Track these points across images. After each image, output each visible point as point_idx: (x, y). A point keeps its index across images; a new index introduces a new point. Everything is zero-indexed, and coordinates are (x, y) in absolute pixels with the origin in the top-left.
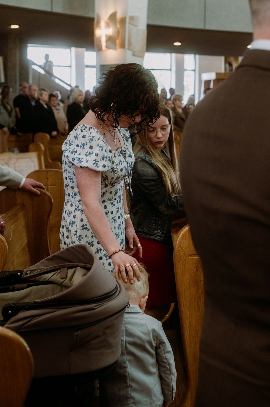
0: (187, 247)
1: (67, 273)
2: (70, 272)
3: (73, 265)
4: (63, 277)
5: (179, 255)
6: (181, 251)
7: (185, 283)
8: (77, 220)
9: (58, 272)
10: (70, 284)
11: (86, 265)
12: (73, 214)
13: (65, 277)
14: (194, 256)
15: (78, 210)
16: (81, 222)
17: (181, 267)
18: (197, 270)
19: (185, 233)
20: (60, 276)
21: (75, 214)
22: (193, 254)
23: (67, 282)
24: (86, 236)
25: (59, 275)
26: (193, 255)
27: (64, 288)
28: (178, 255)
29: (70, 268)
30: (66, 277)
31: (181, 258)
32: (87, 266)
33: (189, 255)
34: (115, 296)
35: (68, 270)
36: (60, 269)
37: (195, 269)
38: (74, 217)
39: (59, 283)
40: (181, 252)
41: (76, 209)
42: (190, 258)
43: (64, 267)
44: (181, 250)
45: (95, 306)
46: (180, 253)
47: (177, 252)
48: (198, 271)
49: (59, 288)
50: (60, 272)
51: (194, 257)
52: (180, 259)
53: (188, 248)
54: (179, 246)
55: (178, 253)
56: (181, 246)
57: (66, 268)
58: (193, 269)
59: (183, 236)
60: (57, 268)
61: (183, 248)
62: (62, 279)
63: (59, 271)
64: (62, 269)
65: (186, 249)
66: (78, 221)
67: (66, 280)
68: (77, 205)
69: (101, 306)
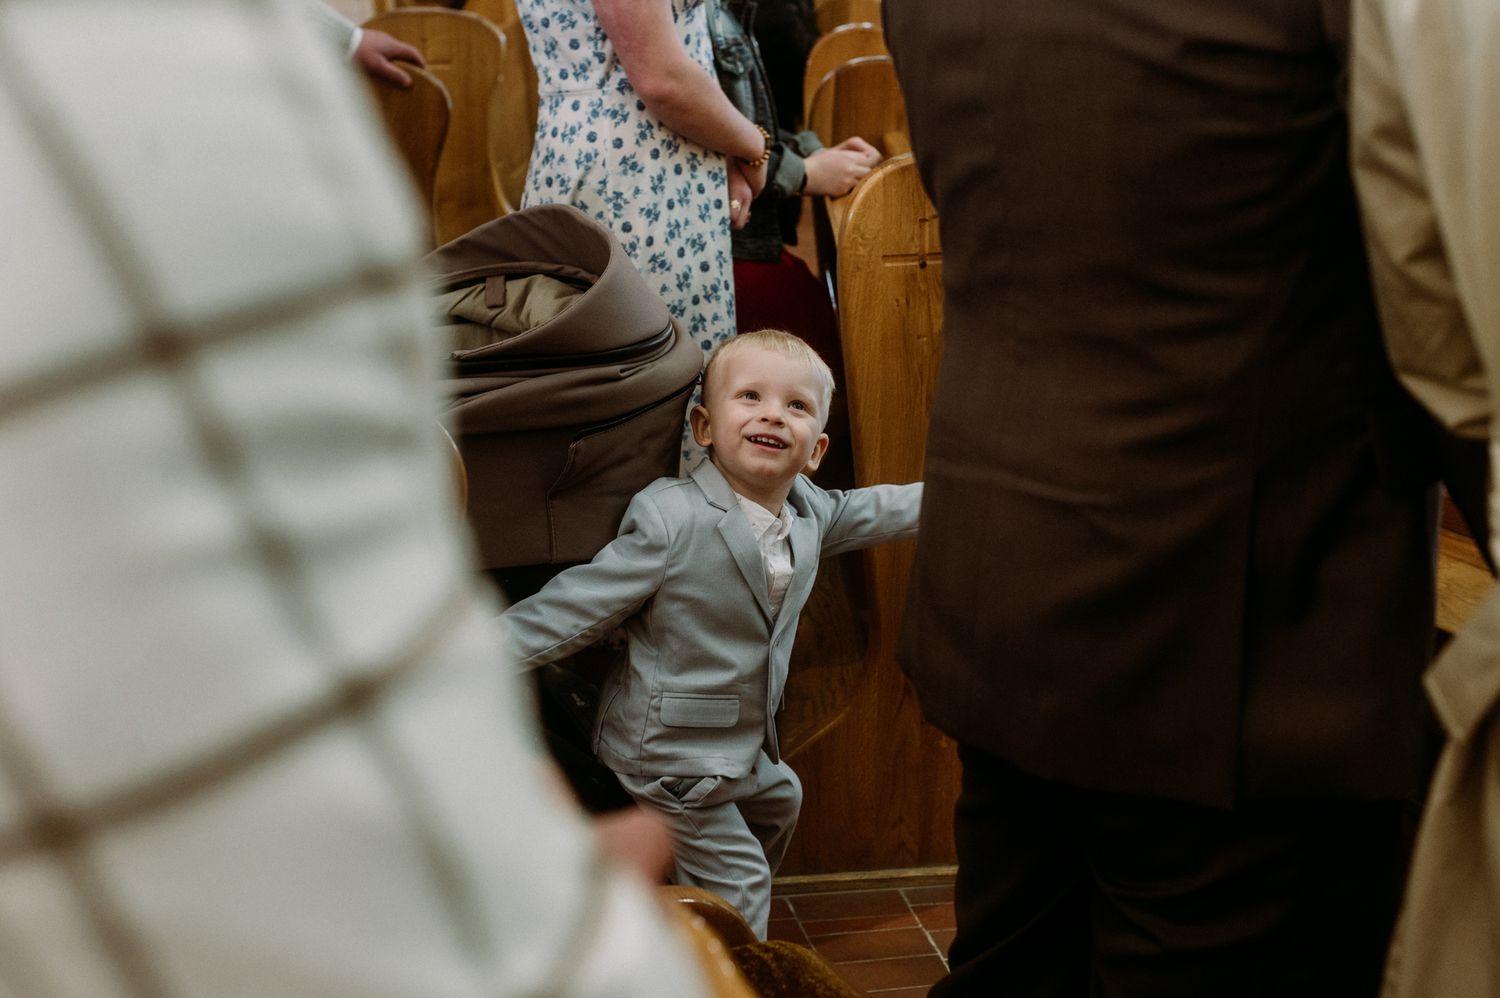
0: (879, 231)
1: (506, 291)
2: (514, 288)
3: (520, 268)
4: (492, 303)
5: (856, 255)
6: (861, 244)
7: (870, 341)
8: (603, 146)
9: (479, 289)
10: (515, 324)
11: (562, 268)
12: (587, 129)
13: (501, 303)
14: (900, 259)
15: (601, 114)
16: (616, 150)
17: (858, 293)
18: (908, 302)
19: (873, 190)
20: (486, 300)
21: (592, 128)
22: (895, 253)
23: (506, 316)
24: (637, 191)
25: (482, 296)
26: (897, 256)
27: (496, 337)
28: (850, 255)
29: (512, 276)
30: (504, 305)
31: (860, 265)
32: (563, 271)
33: (884, 256)
34: (667, 349)
35: (509, 284)
36: (482, 280)
37: (903, 301)
38: (592, 138)
39: (484, 322)
40: (860, 248)
41: (595, 114)
42: (888, 265)
43: (495, 273)
44: (860, 240)
45: (622, 371)
46: (856, 249)
47: (849, 245)
48: (911, 305)
49: (480, 334)
50: (484, 288)
51: (900, 264)
52: (858, 268)
53: (881, 233)
54: (856, 228)
55: (851, 249)
56: (862, 228)
57: (502, 279)
58: (897, 301)
59: (867, 198)
60: (472, 276)
61: (867, 236)
62: (492, 307)
63: (481, 286)
64: (488, 279)
65: (875, 238)
66: (606, 150)
67: (505, 312)
68: (596, 101)
69: (637, 371)
